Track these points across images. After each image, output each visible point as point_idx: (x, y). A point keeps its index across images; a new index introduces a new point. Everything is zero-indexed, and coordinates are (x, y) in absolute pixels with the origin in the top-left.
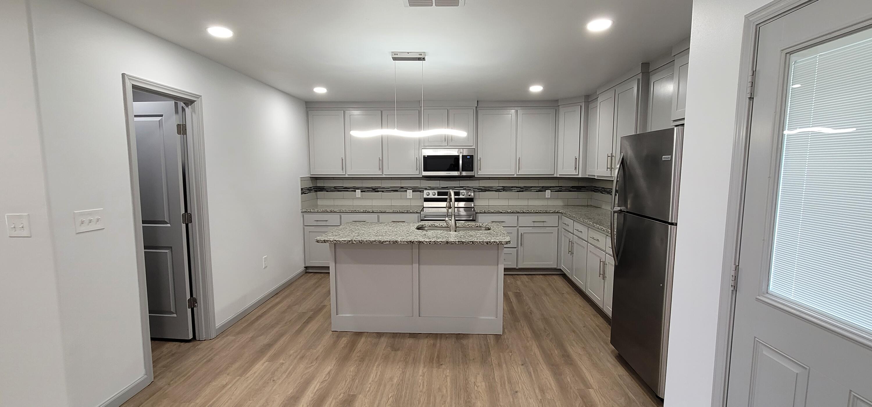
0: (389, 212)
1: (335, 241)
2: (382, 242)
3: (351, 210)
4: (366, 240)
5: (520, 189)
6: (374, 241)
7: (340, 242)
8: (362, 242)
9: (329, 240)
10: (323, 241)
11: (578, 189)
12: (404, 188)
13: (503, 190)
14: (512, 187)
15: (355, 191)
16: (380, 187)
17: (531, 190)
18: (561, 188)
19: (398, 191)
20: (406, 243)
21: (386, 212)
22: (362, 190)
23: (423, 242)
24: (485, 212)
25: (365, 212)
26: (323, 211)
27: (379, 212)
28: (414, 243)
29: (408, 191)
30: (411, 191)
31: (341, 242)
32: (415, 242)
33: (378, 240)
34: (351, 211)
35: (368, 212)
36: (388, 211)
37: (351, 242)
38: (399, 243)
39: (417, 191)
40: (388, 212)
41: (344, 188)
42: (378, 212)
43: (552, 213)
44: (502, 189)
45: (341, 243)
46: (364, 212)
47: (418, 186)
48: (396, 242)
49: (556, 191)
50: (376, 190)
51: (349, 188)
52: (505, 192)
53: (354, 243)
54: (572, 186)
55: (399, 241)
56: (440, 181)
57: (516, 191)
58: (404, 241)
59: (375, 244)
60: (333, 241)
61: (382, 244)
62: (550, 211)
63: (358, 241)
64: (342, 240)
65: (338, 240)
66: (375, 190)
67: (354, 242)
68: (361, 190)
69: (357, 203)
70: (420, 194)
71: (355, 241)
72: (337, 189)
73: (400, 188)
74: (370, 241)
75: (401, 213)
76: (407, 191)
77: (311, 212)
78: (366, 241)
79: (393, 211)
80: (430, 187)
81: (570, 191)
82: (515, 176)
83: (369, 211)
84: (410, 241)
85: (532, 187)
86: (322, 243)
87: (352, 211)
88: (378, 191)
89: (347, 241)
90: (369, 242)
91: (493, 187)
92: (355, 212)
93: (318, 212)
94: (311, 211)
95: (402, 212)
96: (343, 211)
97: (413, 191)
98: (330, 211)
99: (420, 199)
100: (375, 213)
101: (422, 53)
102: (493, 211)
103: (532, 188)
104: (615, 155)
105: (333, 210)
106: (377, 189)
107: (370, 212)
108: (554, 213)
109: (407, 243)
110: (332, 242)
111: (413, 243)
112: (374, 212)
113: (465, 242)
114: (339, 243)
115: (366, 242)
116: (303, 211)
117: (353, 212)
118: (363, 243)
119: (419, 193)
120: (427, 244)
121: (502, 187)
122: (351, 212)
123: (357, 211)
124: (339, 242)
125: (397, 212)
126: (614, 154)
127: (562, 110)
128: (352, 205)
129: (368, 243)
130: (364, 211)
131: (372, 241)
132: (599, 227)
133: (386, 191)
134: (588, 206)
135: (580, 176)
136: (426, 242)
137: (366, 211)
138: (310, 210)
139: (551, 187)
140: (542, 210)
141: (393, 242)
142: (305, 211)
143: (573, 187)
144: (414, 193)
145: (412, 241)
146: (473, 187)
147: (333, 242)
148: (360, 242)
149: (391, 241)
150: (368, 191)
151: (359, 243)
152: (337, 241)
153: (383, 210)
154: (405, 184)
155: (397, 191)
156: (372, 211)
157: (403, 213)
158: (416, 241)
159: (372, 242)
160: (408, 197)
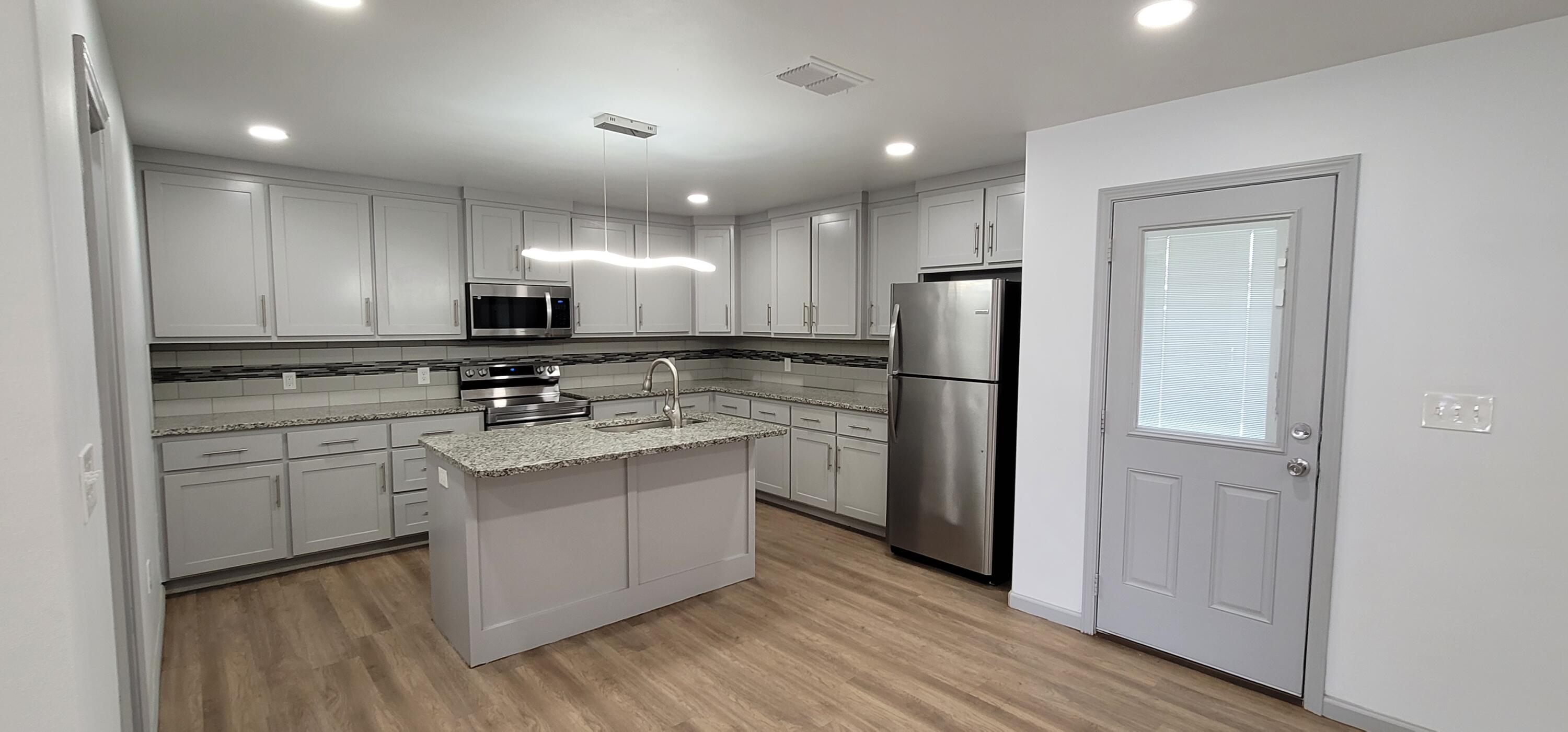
0: (415, 415)
1: (528, 467)
2: (616, 457)
3: (314, 420)
4: (587, 457)
5: (630, 357)
6: (602, 456)
7: (539, 468)
8: (581, 461)
9: (514, 469)
10: (502, 472)
11: (709, 354)
12: (410, 363)
13: (604, 360)
14: (619, 354)
15: (280, 376)
16: (349, 365)
17: (647, 358)
18: (688, 353)
19: (396, 370)
20: (656, 453)
21: (408, 415)
22: (299, 374)
23: (681, 446)
24: (605, 399)
25: (355, 420)
26: (230, 429)
27: (391, 416)
28: (667, 450)
29: (419, 369)
30: (428, 369)
31: (541, 468)
32: (669, 448)
33: (609, 454)
34: (315, 422)
35: (362, 420)
36: (414, 413)
37: (559, 465)
38: (645, 454)
39: (440, 368)
40: (412, 415)
41: (244, 371)
42: (388, 417)
43: (702, 392)
44: (603, 358)
45: (541, 470)
46: (352, 421)
47: (443, 357)
48: (639, 453)
49: (682, 359)
50: (340, 370)
51: (261, 370)
52: (609, 363)
53: (566, 467)
54: (703, 350)
55: (644, 451)
56: (490, 348)
57: (625, 361)
58: (652, 449)
59: (605, 461)
60: (524, 468)
61: (617, 460)
62: (699, 389)
63: (573, 461)
64: (543, 464)
65: (533, 466)
66: (335, 370)
67: (566, 464)
68: (296, 372)
69: (282, 404)
70: (448, 373)
71: (567, 461)
72: (218, 374)
73: (400, 363)
74: (595, 457)
75: (443, 414)
76: (416, 369)
77: (188, 434)
78: (588, 459)
79: (425, 413)
80: (469, 359)
81: (701, 358)
82: (634, 335)
83: (365, 417)
84: (662, 448)
85: (648, 353)
86: (501, 476)
87: (319, 420)
88: (345, 374)
89: (551, 465)
90: (594, 459)
91: (587, 356)
92: (328, 423)
93: (213, 432)
94: (190, 432)
95: (445, 412)
96: (293, 422)
97: (431, 370)
98: (253, 427)
99: (448, 385)
100: (381, 419)
101: (653, 127)
102: (617, 396)
103: (649, 355)
104: (816, 305)
105: (263, 424)
106: (343, 367)
107: (367, 420)
108: (705, 392)
109: (656, 451)
110: (523, 472)
111: (665, 450)
112: (377, 419)
113: (738, 438)
114: (536, 470)
115: (587, 461)
116: (159, 434)
117: (320, 424)
118: (581, 464)
119: (445, 372)
120: (687, 449)
121: (603, 354)
122: (317, 424)
123: (334, 420)
124: (536, 468)
125: (433, 413)
126: (815, 303)
127: (700, 234)
128: (328, 405)
129: (592, 461)
130: (351, 417)
131: (600, 457)
132: (821, 402)
133: (365, 371)
134: (723, 379)
135: (733, 334)
136: (685, 446)
137: (357, 419)
138: (187, 429)
139: (675, 352)
140: (689, 389)
141: (635, 453)
142: (166, 433)
143: (704, 352)
144: (434, 373)
145: (664, 447)
146: (552, 357)
147: (523, 470)
148: (576, 463)
149: (631, 452)
150: (318, 374)
151: (574, 464)
152: (531, 468)
153: (401, 412)
154: (410, 355)
155: (392, 370)
156: (372, 417)
157: (447, 413)
158: (671, 447)
159: (597, 459)
160: (419, 383)
